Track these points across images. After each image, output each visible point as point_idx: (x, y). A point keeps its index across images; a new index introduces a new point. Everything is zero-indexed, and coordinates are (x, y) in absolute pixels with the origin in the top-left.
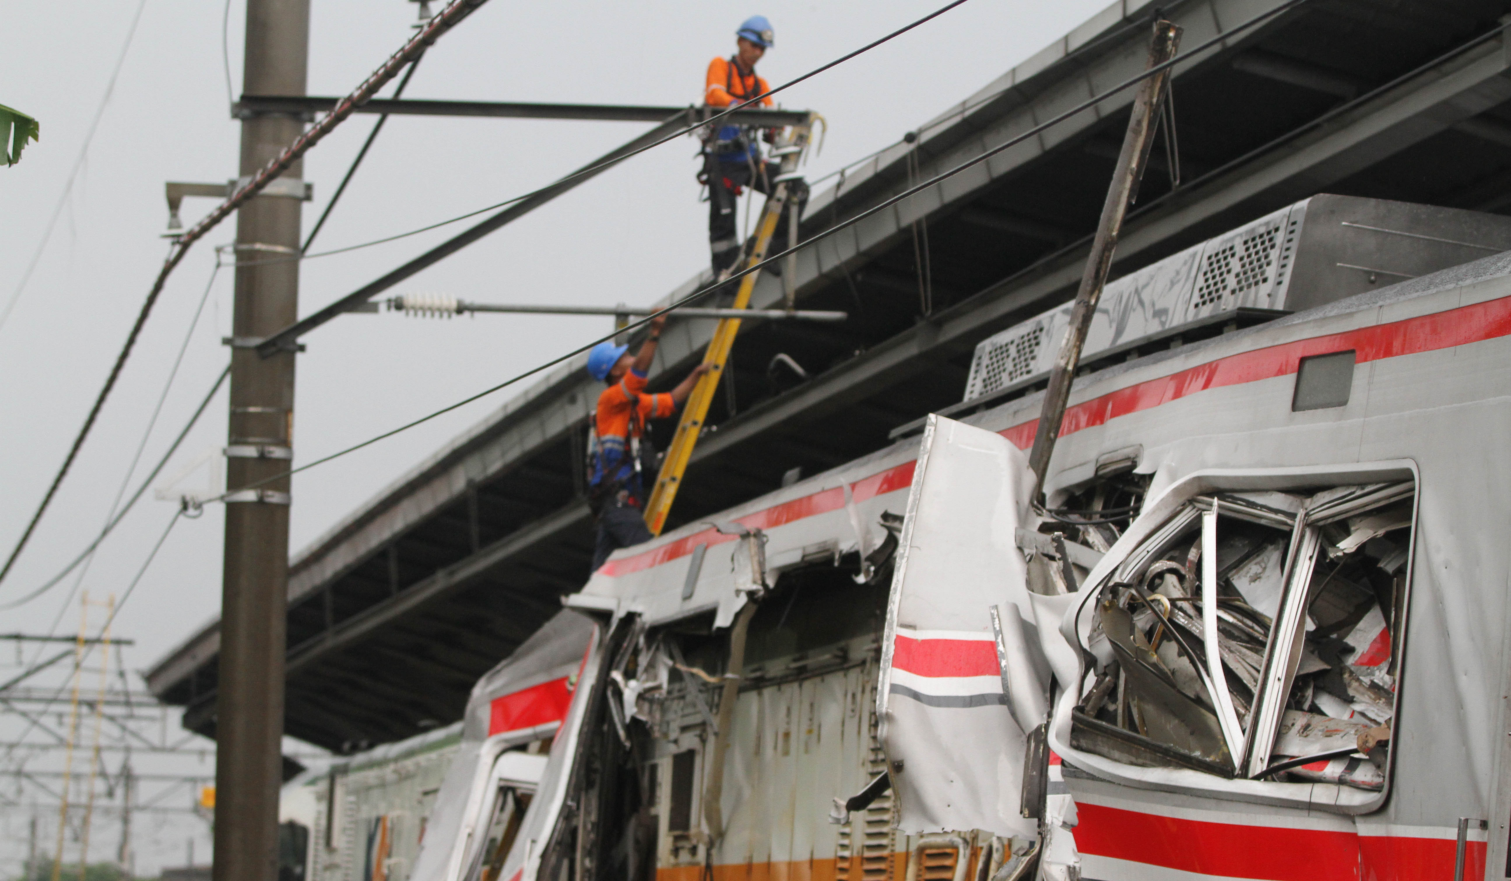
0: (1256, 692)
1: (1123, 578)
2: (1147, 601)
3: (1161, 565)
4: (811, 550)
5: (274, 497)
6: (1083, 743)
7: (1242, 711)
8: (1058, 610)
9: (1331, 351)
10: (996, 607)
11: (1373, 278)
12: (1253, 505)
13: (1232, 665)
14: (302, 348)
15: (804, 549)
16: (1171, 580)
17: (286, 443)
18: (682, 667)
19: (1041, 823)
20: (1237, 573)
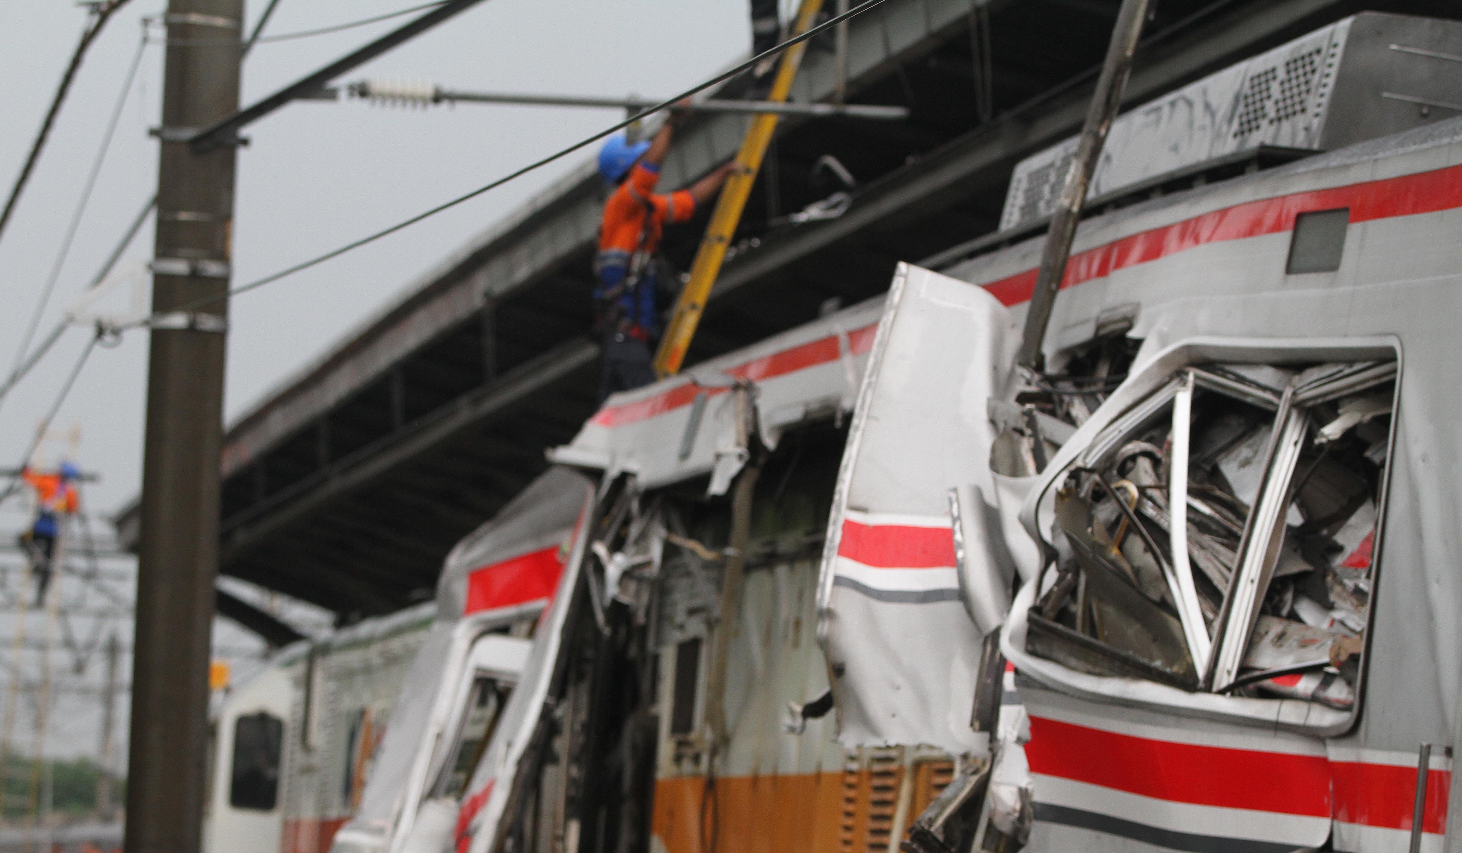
0: (1226, 593)
1: (1088, 460)
2: (1111, 490)
3: (1132, 447)
4: (814, 406)
5: (208, 323)
6: (1039, 648)
7: (1210, 616)
8: (1020, 493)
9: (1327, 208)
10: (955, 490)
11: (1425, 111)
12: (1241, 380)
13: (1203, 564)
14: (245, 142)
15: (807, 404)
16: (1144, 463)
17: (223, 256)
18: (679, 540)
19: (993, 739)
20: (1226, 456)
